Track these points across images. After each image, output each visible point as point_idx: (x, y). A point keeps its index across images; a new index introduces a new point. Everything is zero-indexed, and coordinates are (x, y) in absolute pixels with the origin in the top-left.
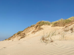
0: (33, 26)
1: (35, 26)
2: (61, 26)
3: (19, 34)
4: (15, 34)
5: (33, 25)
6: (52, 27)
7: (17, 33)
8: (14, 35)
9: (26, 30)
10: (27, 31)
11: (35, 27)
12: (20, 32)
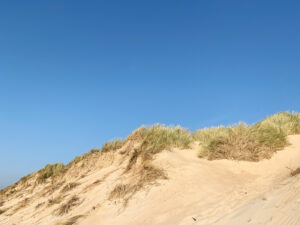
0: (115, 149)
1: (123, 149)
2: (244, 159)
3: (45, 177)
4: (29, 177)
5: (112, 141)
6: (200, 157)
7: (39, 172)
8: (24, 179)
9: (80, 164)
10: (83, 172)
11: (122, 153)
12: (51, 168)
